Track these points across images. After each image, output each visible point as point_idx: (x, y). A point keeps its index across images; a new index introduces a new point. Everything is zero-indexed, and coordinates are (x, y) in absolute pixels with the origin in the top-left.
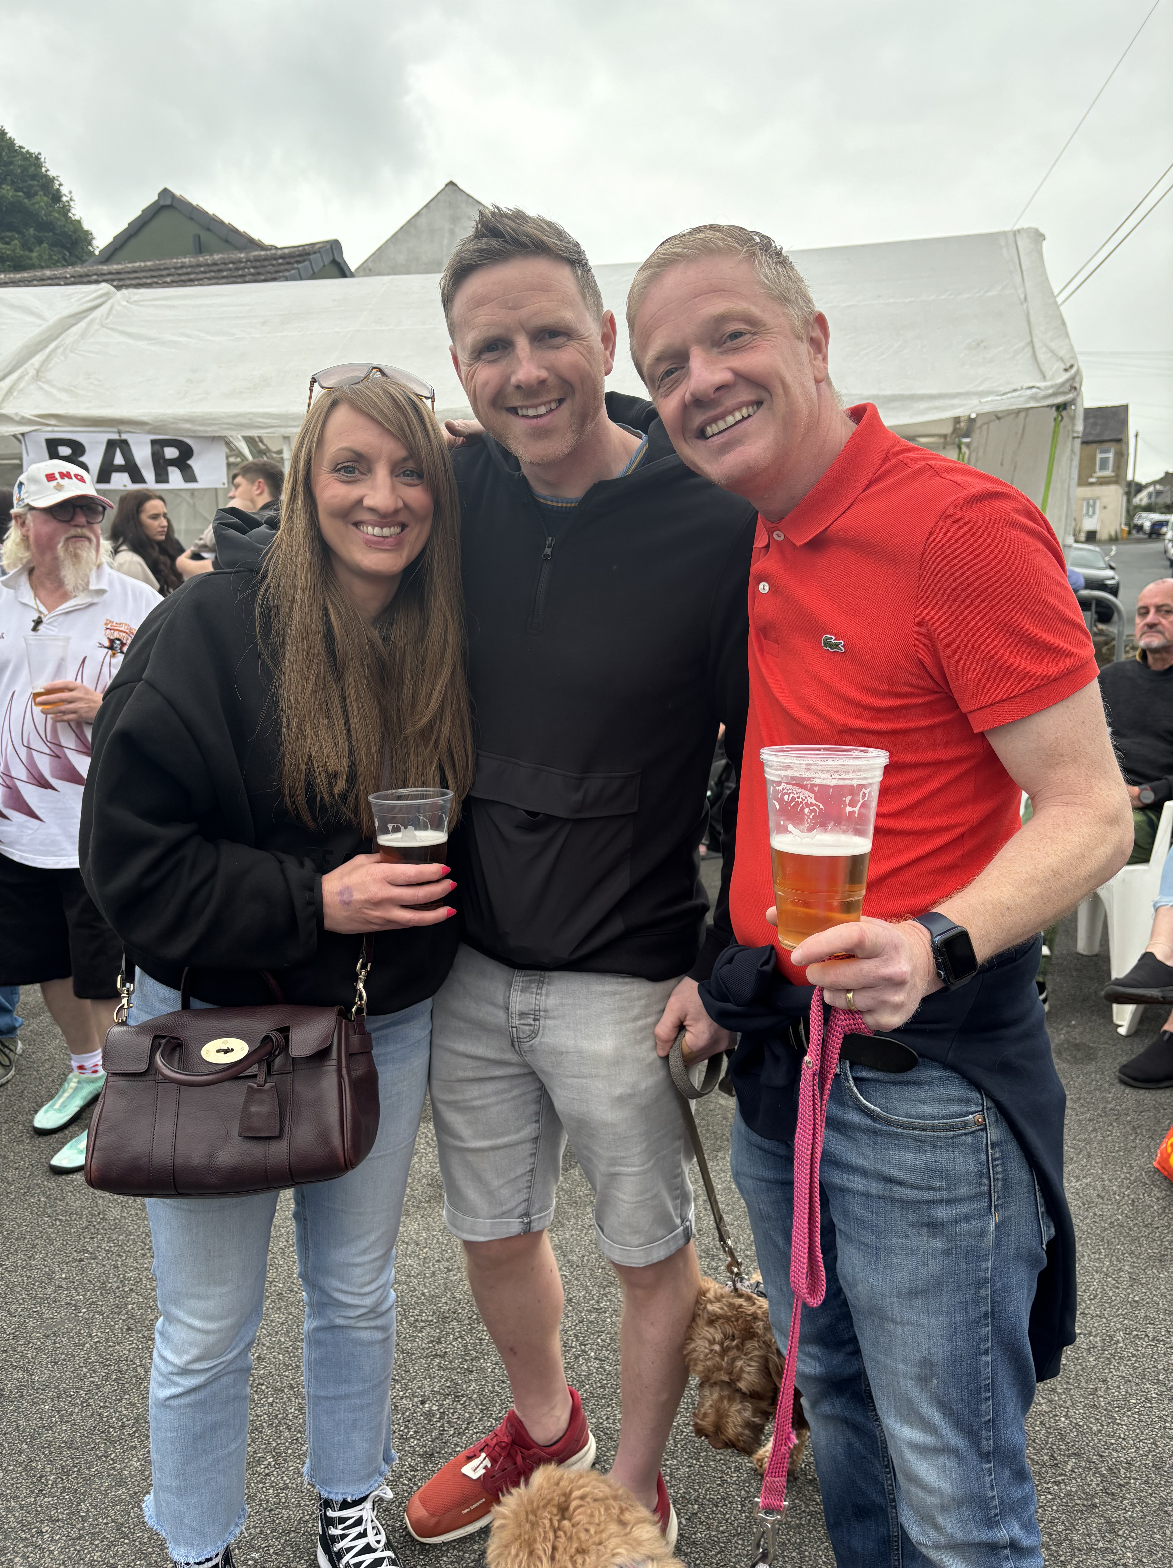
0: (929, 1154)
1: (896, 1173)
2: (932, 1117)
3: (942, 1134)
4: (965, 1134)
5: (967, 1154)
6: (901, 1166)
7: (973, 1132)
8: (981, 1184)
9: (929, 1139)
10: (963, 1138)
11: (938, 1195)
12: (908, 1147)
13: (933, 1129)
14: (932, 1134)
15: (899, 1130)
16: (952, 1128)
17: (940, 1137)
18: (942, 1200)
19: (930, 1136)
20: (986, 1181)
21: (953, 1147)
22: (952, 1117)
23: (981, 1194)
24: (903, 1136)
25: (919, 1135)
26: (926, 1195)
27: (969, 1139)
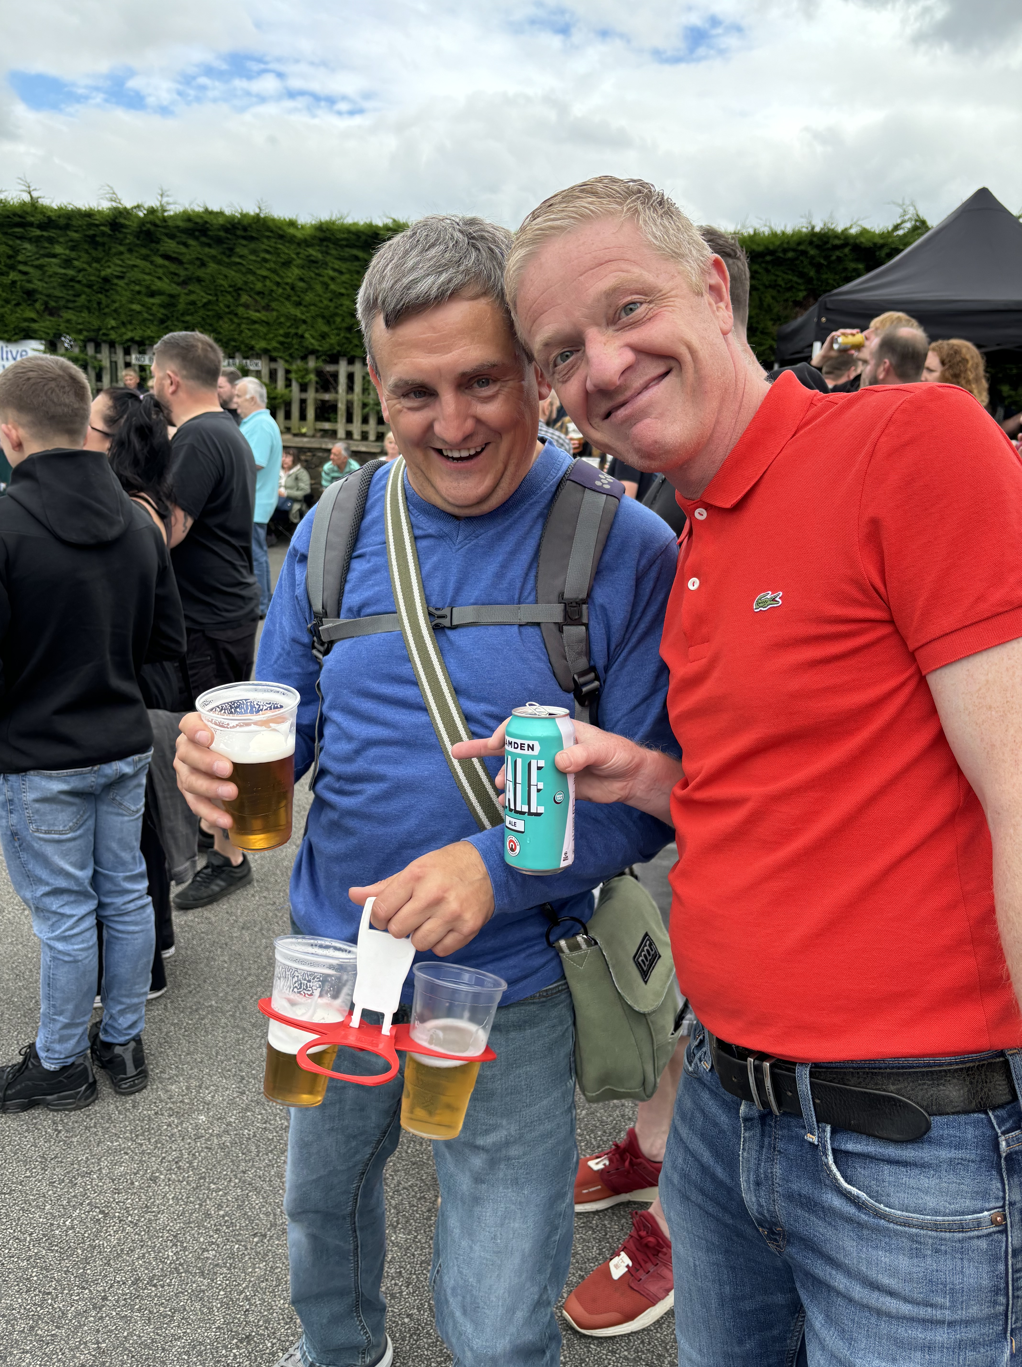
0: (929, 1261)
1: (885, 1280)
2: (936, 1213)
3: (948, 1235)
4: (979, 1237)
5: (981, 1263)
6: (894, 1272)
7: (989, 1235)
8: (995, 1303)
9: (930, 1241)
10: (976, 1242)
11: (938, 1314)
12: (902, 1249)
13: (936, 1227)
14: (934, 1234)
15: (891, 1225)
16: (962, 1228)
17: (945, 1239)
18: (944, 1322)
19: (930, 1237)
20: (1002, 1299)
21: (962, 1253)
22: (963, 1213)
23: (996, 1316)
24: (896, 1233)
25: (917, 1235)
26: (923, 1312)
27: (983, 1244)
